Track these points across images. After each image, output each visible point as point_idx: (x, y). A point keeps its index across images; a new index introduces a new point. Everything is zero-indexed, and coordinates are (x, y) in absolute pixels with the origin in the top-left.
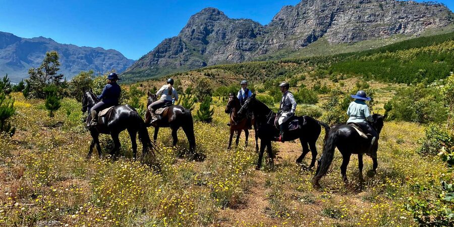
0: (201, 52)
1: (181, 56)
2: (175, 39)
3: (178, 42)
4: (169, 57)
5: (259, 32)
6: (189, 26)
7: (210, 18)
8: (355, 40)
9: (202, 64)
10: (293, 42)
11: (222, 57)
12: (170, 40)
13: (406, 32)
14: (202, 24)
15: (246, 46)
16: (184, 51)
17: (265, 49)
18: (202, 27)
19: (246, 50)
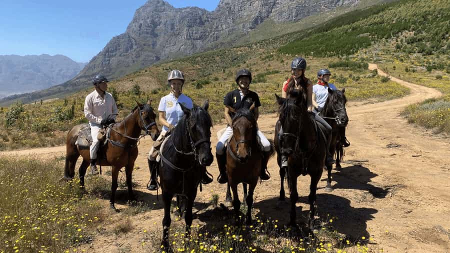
0: (151, 46)
1: (133, 53)
2: (123, 36)
3: (127, 39)
4: (120, 55)
5: (206, 19)
6: (135, 20)
7: (155, 10)
8: (299, 18)
9: (155, 59)
10: (241, 25)
11: (174, 49)
12: (118, 37)
13: (344, 4)
14: (148, 18)
15: (196, 35)
16: (135, 47)
17: (215, 35)
18: (148, 20)
19: (197, 39)
